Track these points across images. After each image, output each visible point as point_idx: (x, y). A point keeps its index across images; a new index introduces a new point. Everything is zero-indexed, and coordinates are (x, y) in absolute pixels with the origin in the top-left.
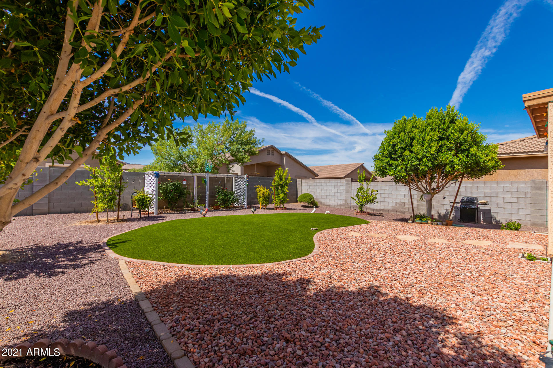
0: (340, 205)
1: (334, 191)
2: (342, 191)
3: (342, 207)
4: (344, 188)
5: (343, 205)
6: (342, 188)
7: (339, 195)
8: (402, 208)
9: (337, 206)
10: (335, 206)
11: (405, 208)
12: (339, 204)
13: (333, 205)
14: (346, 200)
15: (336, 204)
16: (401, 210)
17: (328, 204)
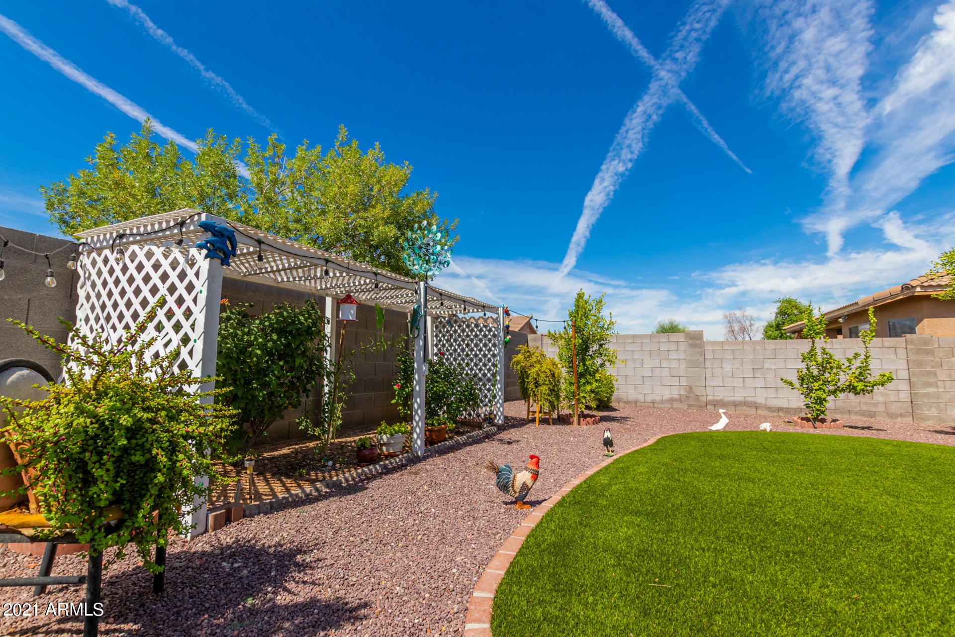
0: (672, 400)
1: (649, 363)
2: (675, 364)
3: (676, 405)
4: (682, 356)
5: (680, 400)
6: (673, 356)
7: (666, 373)
8: (867, 404)
9: (662, 402)
10: (653, 402)
11: (876, 404)
12: (666, 397)
13: (649, 399)
14: (691, 388)
15: (658, 398)
16: (864, 408)
17: (631, 397)
